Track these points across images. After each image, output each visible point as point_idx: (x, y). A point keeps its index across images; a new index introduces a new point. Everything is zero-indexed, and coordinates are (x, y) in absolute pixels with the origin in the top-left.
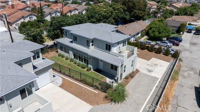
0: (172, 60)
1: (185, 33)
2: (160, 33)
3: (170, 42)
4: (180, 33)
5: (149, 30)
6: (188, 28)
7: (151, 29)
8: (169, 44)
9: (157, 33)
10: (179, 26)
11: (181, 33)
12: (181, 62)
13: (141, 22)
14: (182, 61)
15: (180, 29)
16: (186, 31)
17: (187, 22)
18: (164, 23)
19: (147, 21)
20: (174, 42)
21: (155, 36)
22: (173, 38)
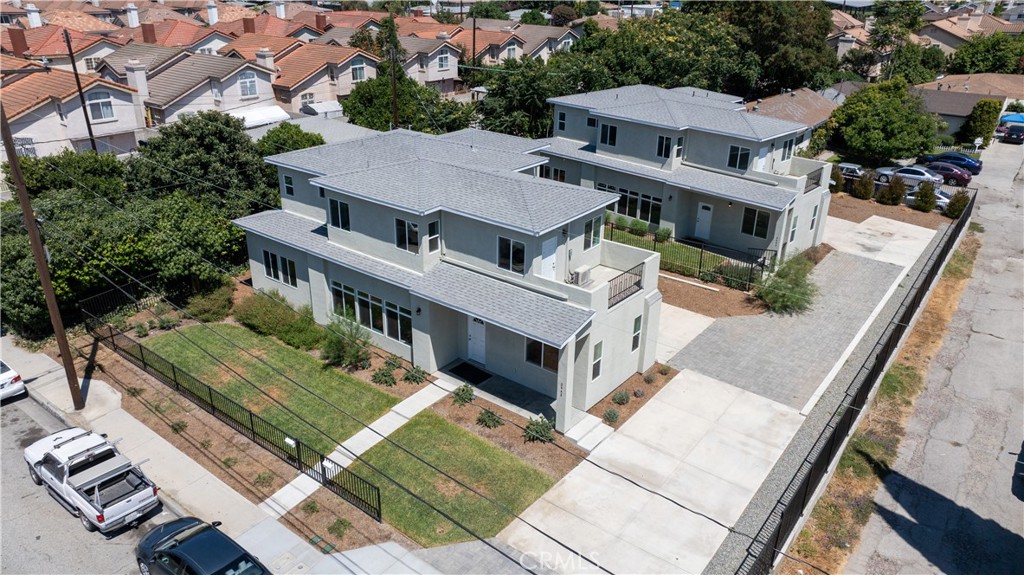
0: (947, 225)
1: (994, 144)
2: (889, 135)
3: (934, 169)
4: (972, 141)
5: (842, 125)
6: (1009, 125)
7: (850, 120)
8: (928, 176)
9: (877, 135)
10: (967, 112)
11: (979, 141)
12: (978, 235)
13: (805, 94)
14: (981, 230)
15: (973, 125)
16: (999, 137)
17: (1005, 98)
18: (906, 97)
19: (830, 92)
20: (948, 169)
21: (868, 147)
22: (945, 157)
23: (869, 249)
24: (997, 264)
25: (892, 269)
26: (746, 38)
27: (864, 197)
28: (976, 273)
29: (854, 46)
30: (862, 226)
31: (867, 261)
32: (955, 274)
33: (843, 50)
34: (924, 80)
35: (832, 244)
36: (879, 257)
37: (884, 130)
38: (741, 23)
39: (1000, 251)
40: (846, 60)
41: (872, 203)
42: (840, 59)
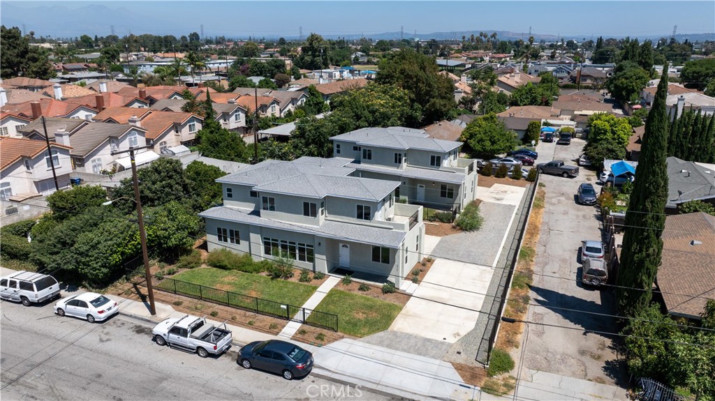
0: (529, 185)
1: (540, 143)
2: (493, 143)
3: (516, 158)
4: (530, 143)
5: (468, 139)
6: (545, 133)
7: (472, 136)
8: (515, 162)
9: (488, 143)
10: (526, 128)
11: (533, 142)
12: (543, 188)
13: (445, 123)
14: (544, 186)
15: (530, 134)
16: (541, 139)
17: (541, 120)
18: (497, 123)
19: (458, 121)
20: (523, 158)
21: (484, 150)
22: (520, 152)
23: (498, 199)
24: (554, 200)
25: (511, 207)
26: (413, 96)
27: (488, 175)
28: (547, 207)
29: (463, 94)
30: (492, 189)
31: (499, 204)
32: (538, 207)
33: (458, 97)
34: (501, 111)
35: (481, 199)
36: (504, 202)
37: (490, 140)
38: (409, 88)
39: (555, 195)
40: (460, 102)
41: (492, 178)
42: (457, 103)
